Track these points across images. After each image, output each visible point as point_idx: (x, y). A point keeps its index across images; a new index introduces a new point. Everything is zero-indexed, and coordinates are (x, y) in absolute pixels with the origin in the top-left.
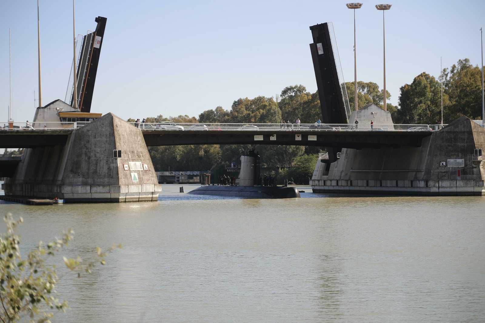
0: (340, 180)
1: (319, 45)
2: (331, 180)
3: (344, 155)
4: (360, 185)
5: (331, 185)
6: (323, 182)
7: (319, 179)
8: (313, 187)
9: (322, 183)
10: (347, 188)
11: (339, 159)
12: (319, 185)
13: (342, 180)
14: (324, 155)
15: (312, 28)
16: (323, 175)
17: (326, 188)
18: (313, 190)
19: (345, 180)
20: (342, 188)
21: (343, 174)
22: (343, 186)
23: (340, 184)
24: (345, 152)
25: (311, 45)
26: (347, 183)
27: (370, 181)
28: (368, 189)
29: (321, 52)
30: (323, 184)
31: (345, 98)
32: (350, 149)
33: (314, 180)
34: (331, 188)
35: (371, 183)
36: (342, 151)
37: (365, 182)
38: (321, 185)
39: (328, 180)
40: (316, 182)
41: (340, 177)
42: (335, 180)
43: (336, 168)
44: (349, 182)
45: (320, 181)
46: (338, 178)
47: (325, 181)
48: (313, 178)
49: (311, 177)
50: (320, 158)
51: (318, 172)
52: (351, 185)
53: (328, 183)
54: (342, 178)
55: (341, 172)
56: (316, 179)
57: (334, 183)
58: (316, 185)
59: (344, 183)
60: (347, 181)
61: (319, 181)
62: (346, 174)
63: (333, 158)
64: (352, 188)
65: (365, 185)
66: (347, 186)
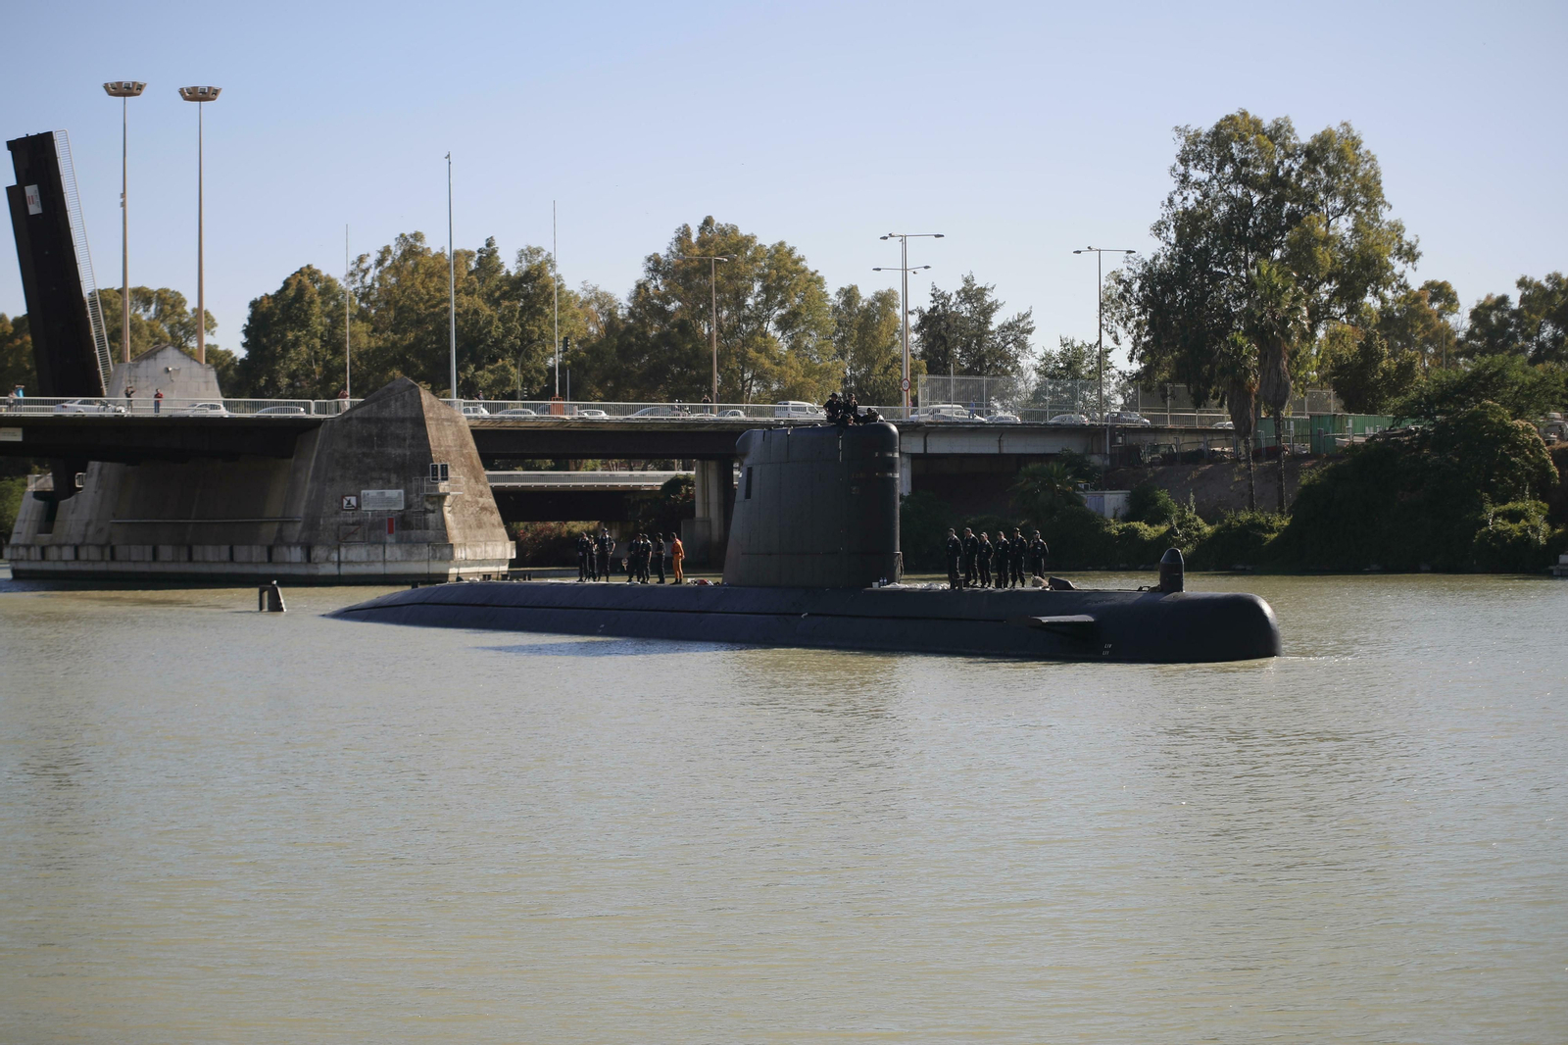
0: (83, 544)
1: (31, 191)
2: (60, 546)
3: (90, 481)
4: (136, 559)
5: (61, 559)
6: (38, 550)
7: (28, 542)
8: (13, 564)
9: (35, 553)
10: (101, 567)
11: (80, 489)
12: (29, 560)
13: (89, 545)
14: (41, 481)
15: (12, 145)
16: (40, 532)
17: (46, 566)
18: (14, 572)
19: (97, 546)
20: (89, 567)
21: (91, 530)
22: (92, 561)
23: (83, 554)
24: (96, 471)
25: (9, 189)
26: (103, 554)
27: (161, 547)
28: (157, 567)
29: (34, 209)
30: (39, 557)
31: (98, 329)
32: (109, 464)
33: (16, 546)
34: (61, 567)
35: (166, 552)
36: (89, 469)
37: (149, 549)
38: (33, 558)
39: (51, 545)
40: (22, 552)
41: (85, 536)
42: (70, 545)
43: (73, 513)
44: (107, 551)
45: (32, 549)
46: (77, 540)
47: (43, 550)
48: (13, 540)
49: (8, 536)
50: (32, 488)
51: (27, 523)
52: (113, 558)
53: (53, 553)
54: (88, 541)
55: (88, 524)
56: (22, 542)
57: (68, 553)
58: (22, 560)
59: (94, 553)
60: (102, 547)
61: (27, 547)
62: (101, 530)
63: (66, 488)
64: (115, 567)
65: (149, 557)
66: (102, 560)
